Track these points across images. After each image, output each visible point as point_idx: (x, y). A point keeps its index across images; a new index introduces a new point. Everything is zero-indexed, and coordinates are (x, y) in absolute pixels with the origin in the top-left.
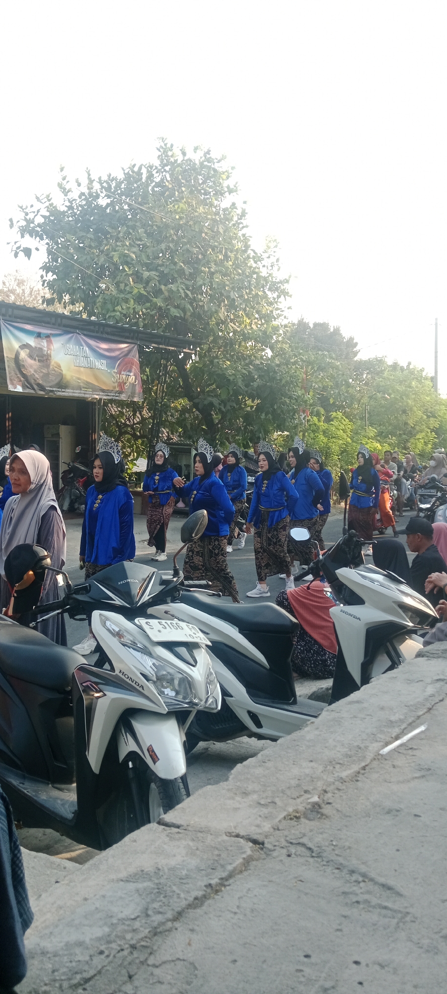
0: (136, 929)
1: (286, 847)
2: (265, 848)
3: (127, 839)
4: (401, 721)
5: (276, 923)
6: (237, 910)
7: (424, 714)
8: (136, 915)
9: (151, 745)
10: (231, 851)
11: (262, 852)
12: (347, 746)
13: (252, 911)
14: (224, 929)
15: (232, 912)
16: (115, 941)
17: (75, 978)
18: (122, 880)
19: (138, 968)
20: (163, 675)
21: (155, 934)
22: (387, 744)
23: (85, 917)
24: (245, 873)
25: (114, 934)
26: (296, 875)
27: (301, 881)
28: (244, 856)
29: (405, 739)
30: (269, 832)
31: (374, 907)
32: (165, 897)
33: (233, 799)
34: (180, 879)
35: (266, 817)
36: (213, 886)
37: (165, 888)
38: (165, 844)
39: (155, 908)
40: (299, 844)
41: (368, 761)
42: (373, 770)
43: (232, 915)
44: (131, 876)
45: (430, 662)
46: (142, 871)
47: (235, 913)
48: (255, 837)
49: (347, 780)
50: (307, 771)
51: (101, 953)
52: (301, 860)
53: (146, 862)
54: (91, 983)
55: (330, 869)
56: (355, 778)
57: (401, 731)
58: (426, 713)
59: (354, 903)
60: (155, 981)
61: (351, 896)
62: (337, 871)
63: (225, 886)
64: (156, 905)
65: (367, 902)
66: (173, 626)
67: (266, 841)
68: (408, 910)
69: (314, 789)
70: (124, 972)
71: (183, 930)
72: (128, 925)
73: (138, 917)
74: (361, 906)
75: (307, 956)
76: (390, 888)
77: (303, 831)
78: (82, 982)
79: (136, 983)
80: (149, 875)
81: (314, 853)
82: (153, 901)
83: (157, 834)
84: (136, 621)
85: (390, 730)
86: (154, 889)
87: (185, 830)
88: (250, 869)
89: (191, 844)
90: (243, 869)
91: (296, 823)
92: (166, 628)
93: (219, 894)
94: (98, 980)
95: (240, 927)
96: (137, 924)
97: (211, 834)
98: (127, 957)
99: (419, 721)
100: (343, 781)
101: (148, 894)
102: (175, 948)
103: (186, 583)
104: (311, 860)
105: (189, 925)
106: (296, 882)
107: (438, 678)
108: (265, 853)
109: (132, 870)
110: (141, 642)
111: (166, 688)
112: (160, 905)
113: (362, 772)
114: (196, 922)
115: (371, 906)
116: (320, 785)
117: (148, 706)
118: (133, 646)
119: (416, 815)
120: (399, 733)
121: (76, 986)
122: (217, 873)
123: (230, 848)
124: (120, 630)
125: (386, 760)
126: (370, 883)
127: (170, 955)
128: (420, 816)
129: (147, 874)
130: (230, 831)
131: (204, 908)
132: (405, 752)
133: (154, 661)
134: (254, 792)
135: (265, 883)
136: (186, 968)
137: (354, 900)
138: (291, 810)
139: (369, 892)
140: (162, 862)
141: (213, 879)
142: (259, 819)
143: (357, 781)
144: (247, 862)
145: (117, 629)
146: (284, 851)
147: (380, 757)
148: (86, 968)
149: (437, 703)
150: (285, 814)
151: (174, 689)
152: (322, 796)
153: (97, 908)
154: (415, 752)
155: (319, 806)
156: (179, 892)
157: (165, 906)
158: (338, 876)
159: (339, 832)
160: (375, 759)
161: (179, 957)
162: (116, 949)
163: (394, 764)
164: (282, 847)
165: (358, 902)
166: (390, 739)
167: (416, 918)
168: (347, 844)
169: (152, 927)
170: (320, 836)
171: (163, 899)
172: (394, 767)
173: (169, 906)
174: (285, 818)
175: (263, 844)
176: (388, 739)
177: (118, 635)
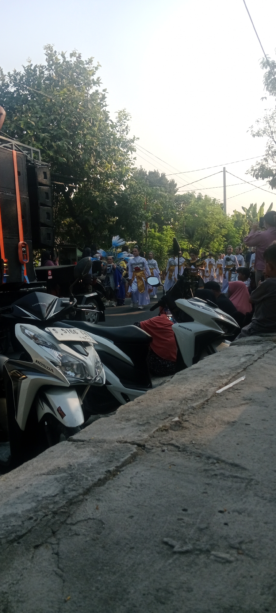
0: (57, 502)
1: (161, 446)
2: (146, 448)
3: (47, 451)
4: (228, 375)
5: (159, 491)
6: (130, 486)
7: (242, 371)
8: (56, 493)
9: (60, 407)
10: (122, 450)
11: (144, 451)
12: (193, 390)
13: (141, 485)
14: (122, 498)
15: (127, 487)
16: (40, 510)
17: (11, 536)
18: (44, 474)
19: (60, 527)
20: (66, 363)
21: (71, 504)
22: (220, 388)
23: (18, 498)
24: (134, 463)
25: (40, 506)
26: (170, 462)
27: (173, 465)
28: (132, 452)
29: (231, 385)
30: (147, 439)
31: (228, 477)
32: (77, 481)
33: (120, 423)
34: (87, 469)
35: (144, 431)
36: (112, 472)
37: (76, 475)
38: (74, 451)
39: (69, 488)
40: (169, 444)
41: (209, 397)
42: (213, 402)
43: (127, 489)
44: (50, 471)
45: (240, 347)
46: (59, 468)
47: (129, 487)
48: (138, 442)
49: (197, 408)
50: (169, 405)
51: (31, 518)
52: (173, 453)
53: (62, 462)
54: (24, 538)
55: (193, 457)
56: (202, 406)
57: (229, 380)
58: (243, 371)
59: (213, 475)
60: (73, 534)
61: (210, 472)
62: (197, 458)
63: (120, 472)
64: (70, 486)
65: (222, 474)
66: (71, 332)
67: (146, 444)
68: (252, 477)
69: (176, 413)
70: (49, 530)
71: (91, 500)
72: (50, 500)
73: (57, 494)
74: (219, 477)
75: (185, 510)
76: (236, 465)
77: (171, 437)
78: (17, 539)
79: (59, 536)
80: (64, 469)
81: (181, 449)
82: (68, 484)
83: (68, 447)
84: (46, 329)
85: (221, 380)
86: (68, 477)
87: (88, 442)
88: (137, 461)
89: (93, 449)
90: (132, 461)
91: (165, 433)
92: (66, 333)
93: (116, 476)
94: (28, 536)
95: (133, 496)
96: (57, 499)
97: (107, 443)
98: (50, 520)
99: (239, 375)
100: (194, 408)
101: (64, 480)
102: (87, 512)
103: (79, 306)
104: (179, 453)
105: (95, 496)
106: (170, 466)
107: (247, 354)
108: (146, 451)
109: (51, 468)
110: (50, 341)
111: (68, 371)
112: (73, 486)
113: (206, 403)
114: (100, 495)
115: (225, 477)
116: (179, 411)
117: (57, 382)
118: (45, 344)
119: (246, 424)
120: (227, 382)
121: (12, 542)
122: (113, 464)
123: (121, 449)
124: (35, 335)
125: (221, 396)
126: (222, 463)
127: (83, 517)
128: (249, 425)
129: (62, 469)
130: (120, 440)
131: (106, 485)
132: (233, 391)
133: (60, 353)
134: (134, 418)
135: (148, 468)
136: (95, 524)
137: (213, 473)
138: (161, 426)
139: (222, 469)
140: (72, 461)
141: (112, 467)
142: (139, 432)
143: (204, 408)
144: (134, 457)
145: (33, 334)
146: (160, 449)
147: (217, 395)
148: (19, 529)
149: (249, 365)
150: (157, 428)
151: (73, 371)
152: (181, 418)
153: (26, 492)
154: (239, 391)
155: (180, 423)
156: (87, 477)
157: (77, 486)
158: (199, 461)
159: (196, 436)
160: (214, 396)
161: (90, 517)
162: (42, 515)
163: (227, 398)
164: (158, 447)
165: (216, 475)
166: (222, 385)
167: (259, 482)
168: (203, 442)
169: (68, 499)
170: (183, 439)
171: (76, 482)
172: (227, 399)
173: (80, 486)
174: (157, 430)
175: (144, 446)
176: (221, 385)
177: (35, 338)
